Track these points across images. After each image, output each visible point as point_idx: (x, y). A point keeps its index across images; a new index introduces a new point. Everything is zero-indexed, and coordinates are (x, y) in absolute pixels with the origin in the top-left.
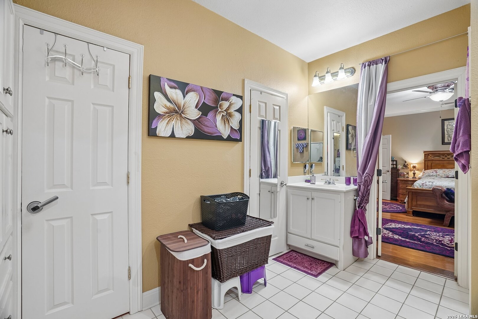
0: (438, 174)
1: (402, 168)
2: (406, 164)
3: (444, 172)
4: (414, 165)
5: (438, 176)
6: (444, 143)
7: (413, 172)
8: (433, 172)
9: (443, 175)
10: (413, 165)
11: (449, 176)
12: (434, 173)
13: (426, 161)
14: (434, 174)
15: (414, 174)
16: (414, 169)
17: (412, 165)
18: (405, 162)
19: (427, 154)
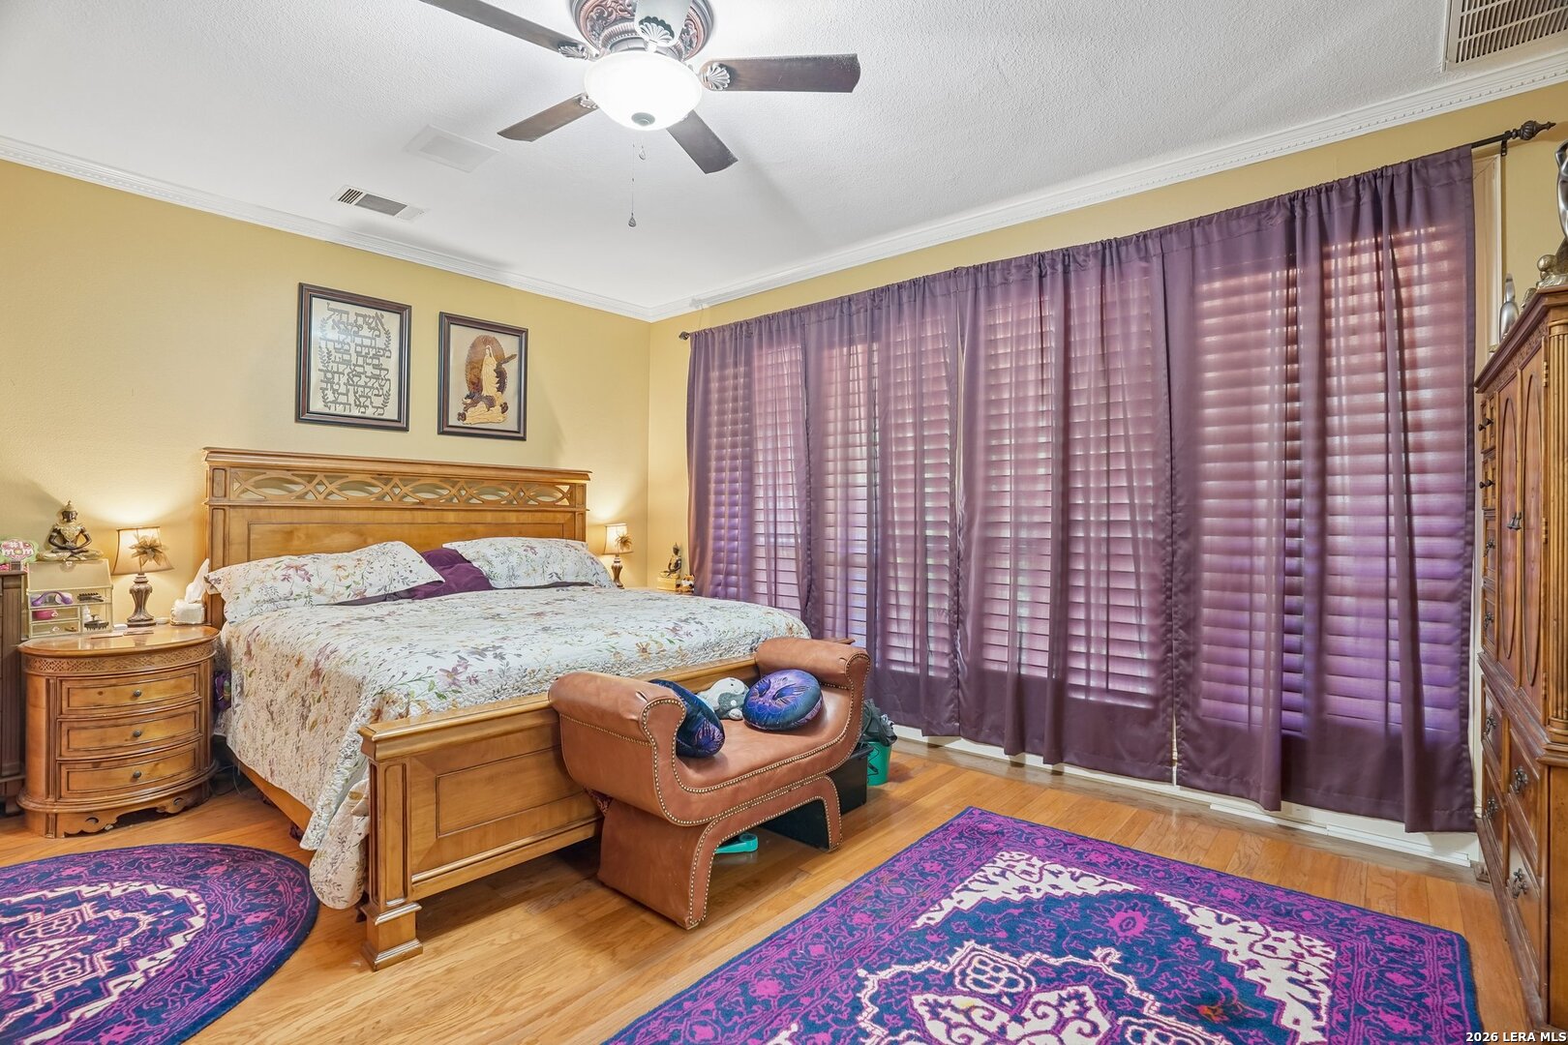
0: (315, 583)
1: (40, 559)
2: (71, 530)
3: (342, 573)
4: (151, 535)
5: (316, 598)
6: (307, 416)
7: (128, 581)
8: (286, 578)
9: (342, 590)
10: (142, 533)
11: (368, 594)
12: (296, 579)
13: (223, 508)
14: (298, 585)
15: (140, 596)
16: (151, 564)
17: (128, 542)
18: (67, 515)
19: (223, 468)
